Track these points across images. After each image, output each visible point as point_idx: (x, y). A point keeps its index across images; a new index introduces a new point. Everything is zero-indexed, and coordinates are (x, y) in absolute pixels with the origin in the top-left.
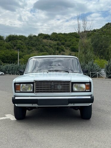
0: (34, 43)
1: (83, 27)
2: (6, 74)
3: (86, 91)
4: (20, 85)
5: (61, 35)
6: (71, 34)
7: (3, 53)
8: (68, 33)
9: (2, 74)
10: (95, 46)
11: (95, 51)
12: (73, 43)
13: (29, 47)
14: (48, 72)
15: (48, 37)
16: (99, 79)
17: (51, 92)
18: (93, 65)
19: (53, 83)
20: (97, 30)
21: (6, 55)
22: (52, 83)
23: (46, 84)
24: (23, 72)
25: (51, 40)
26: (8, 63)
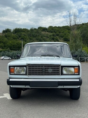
0: (35, 35)
1: (74, 21)
2: (13, 59)
3: (75, 74)
4: (14, 68)
5: (56, 28)
6: (64, 27)
7: (11, 42)
8: (62, 27)
9: (10, 59)
10: (84, 36)
11: (83, 40)
12: (65, 34)
13: (31, 37)
14: (41, 57)
15: (46, 30)
16: (87, 63)
17: (42, 74)
18: (81, 52)
19: (45, 66)
20: (85, 23)
21: (13, 44)
22: (43, 66)
23: (38, 67)
24: (20, 56)
25: (48, 31)
26: (14, 50)
